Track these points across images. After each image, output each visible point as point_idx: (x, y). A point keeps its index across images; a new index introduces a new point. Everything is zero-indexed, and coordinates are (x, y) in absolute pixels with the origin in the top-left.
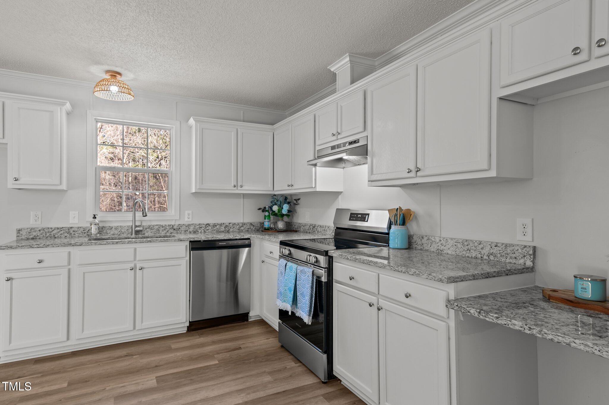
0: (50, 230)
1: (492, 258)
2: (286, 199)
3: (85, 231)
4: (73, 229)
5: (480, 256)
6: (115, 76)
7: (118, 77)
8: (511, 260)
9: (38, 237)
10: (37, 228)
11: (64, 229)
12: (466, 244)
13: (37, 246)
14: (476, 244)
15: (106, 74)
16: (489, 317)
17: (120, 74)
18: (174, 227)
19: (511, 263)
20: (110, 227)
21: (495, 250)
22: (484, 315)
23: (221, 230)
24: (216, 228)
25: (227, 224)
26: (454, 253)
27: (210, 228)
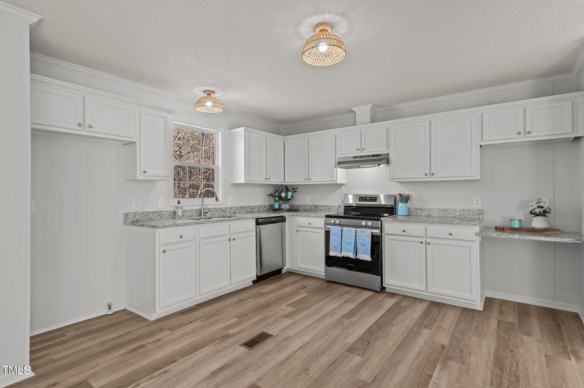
0: (148, 214)
1: (461, 216)
2: (287, 188)
3: (170, 214)
4: (163, 213)
5: (454, 216)
6: (210, 94)
7: (213, 95)
8: (472, 217)
9: (140, 220)
10: (139, 212)
11: (157, 212)
12: (446, 210)
13: (180, 225)
14: (452, 210)
15: (204, 93)
16: (503, 236)
17: (214, 92)
18: (223, 210)
19: (472, 218)
20: (185, 210)
21: (463, 213)
22: (500, 236)
23: (249, 211)
24: (246, 210)
25: (252, 207)
26: (438, 216)
27: (242, 209)
